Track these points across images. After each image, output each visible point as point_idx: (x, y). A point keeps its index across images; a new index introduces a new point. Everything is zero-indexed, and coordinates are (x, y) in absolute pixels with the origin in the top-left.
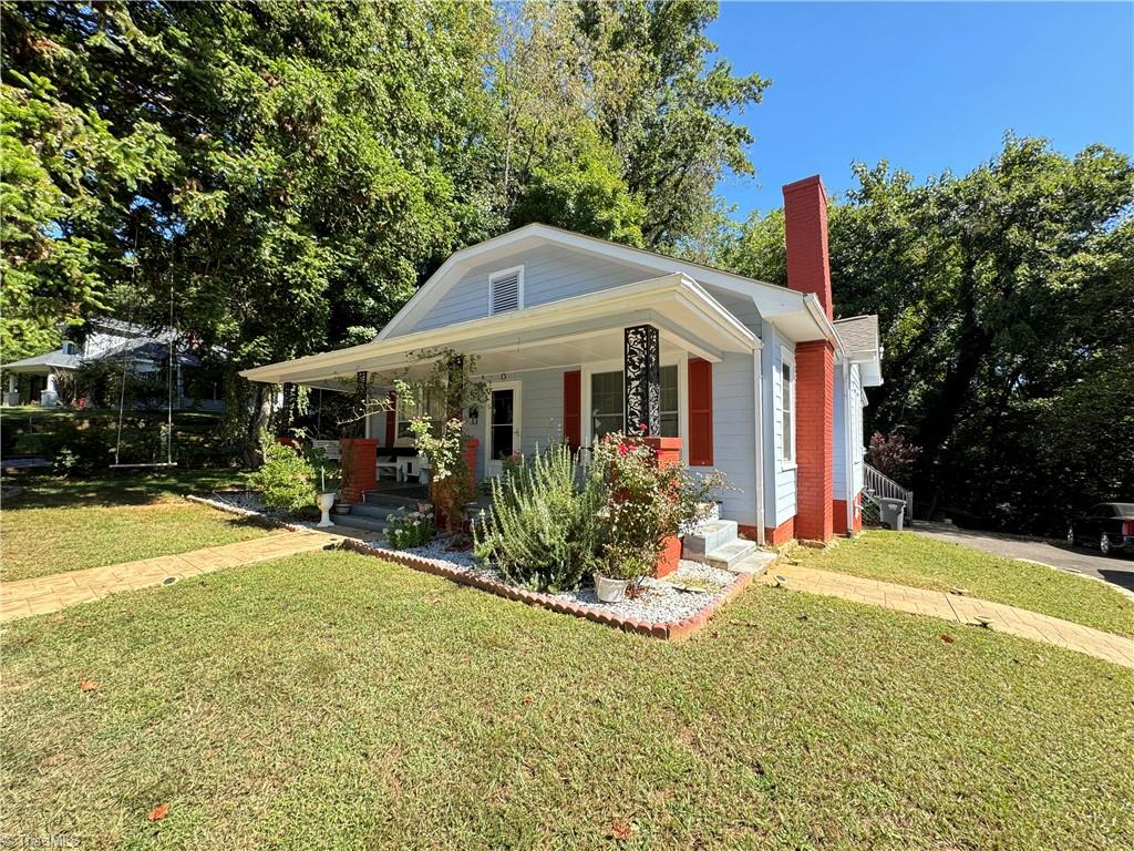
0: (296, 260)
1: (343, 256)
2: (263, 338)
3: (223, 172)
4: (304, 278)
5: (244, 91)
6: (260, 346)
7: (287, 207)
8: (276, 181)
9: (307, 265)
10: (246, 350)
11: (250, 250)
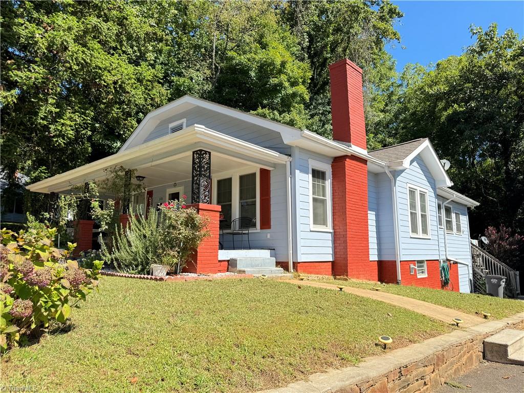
0: (57, 122)
1: (86, 118)
2: (44, 167)
3: (16, 80)
4: (61, 131)
5: (30, 37)
6: (42, 172)
7: (49, 95)
8: (44, 82)
9: (63, 124)
10: (34, 175)
11: (32, 118)
